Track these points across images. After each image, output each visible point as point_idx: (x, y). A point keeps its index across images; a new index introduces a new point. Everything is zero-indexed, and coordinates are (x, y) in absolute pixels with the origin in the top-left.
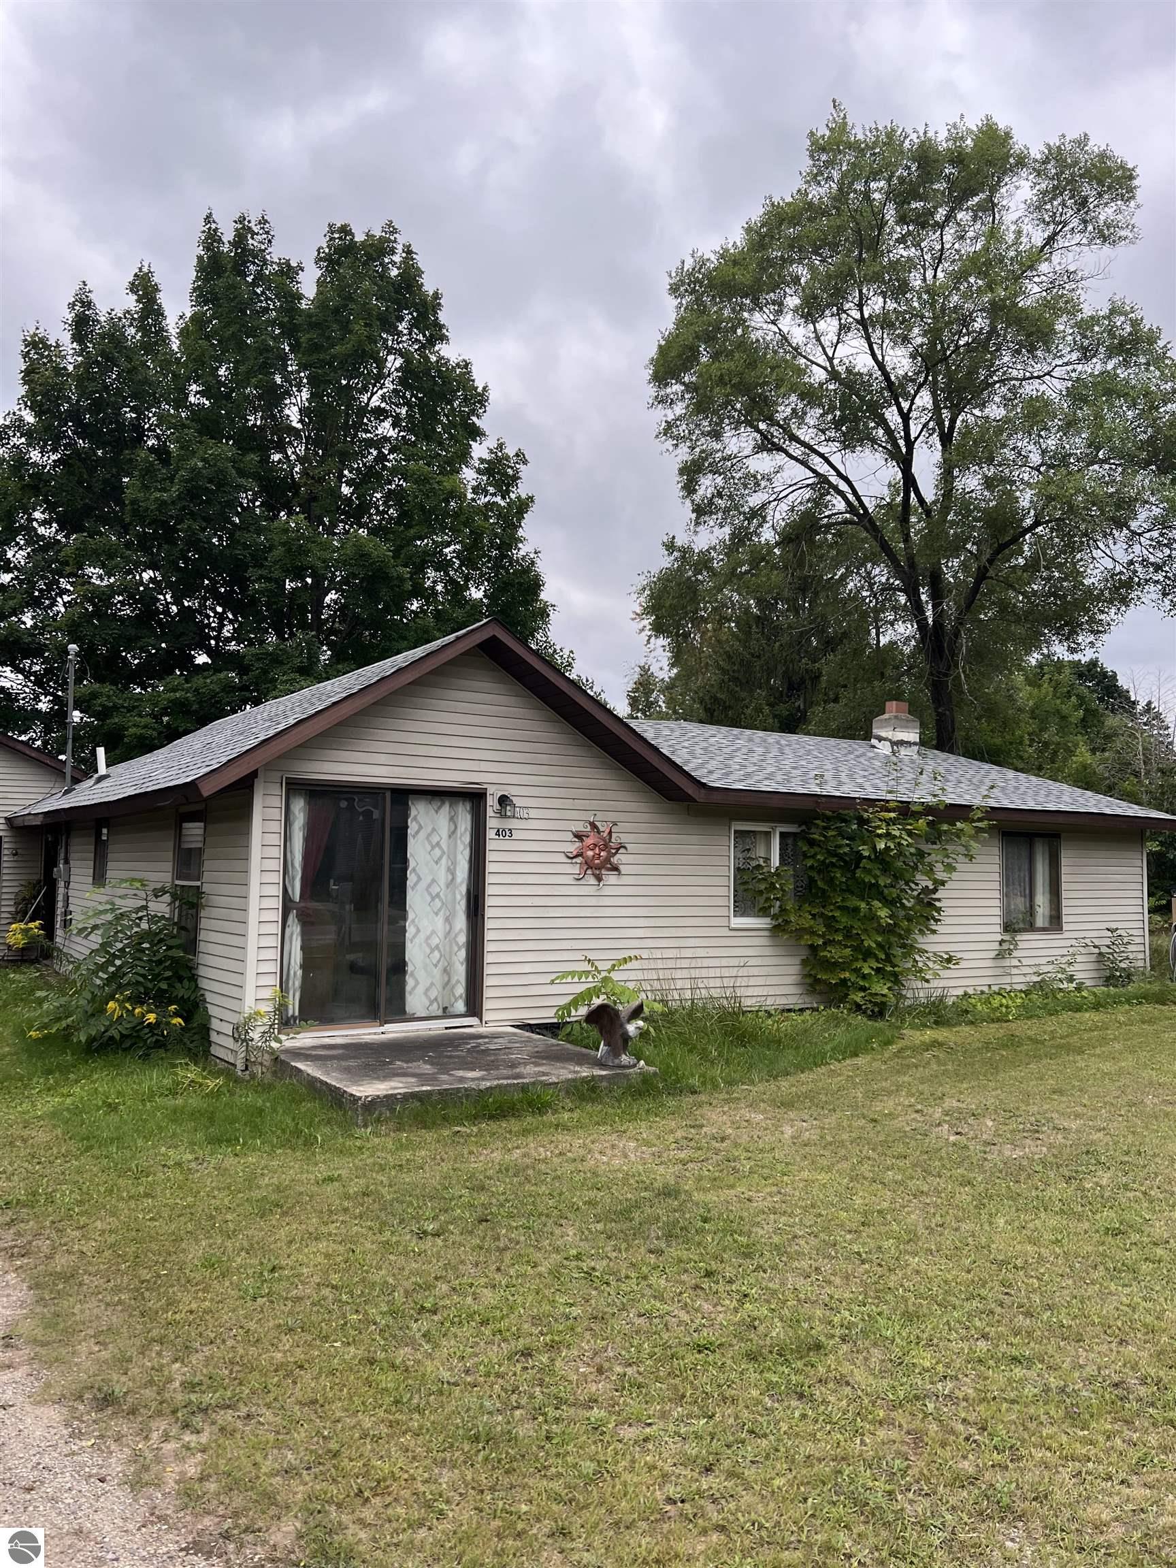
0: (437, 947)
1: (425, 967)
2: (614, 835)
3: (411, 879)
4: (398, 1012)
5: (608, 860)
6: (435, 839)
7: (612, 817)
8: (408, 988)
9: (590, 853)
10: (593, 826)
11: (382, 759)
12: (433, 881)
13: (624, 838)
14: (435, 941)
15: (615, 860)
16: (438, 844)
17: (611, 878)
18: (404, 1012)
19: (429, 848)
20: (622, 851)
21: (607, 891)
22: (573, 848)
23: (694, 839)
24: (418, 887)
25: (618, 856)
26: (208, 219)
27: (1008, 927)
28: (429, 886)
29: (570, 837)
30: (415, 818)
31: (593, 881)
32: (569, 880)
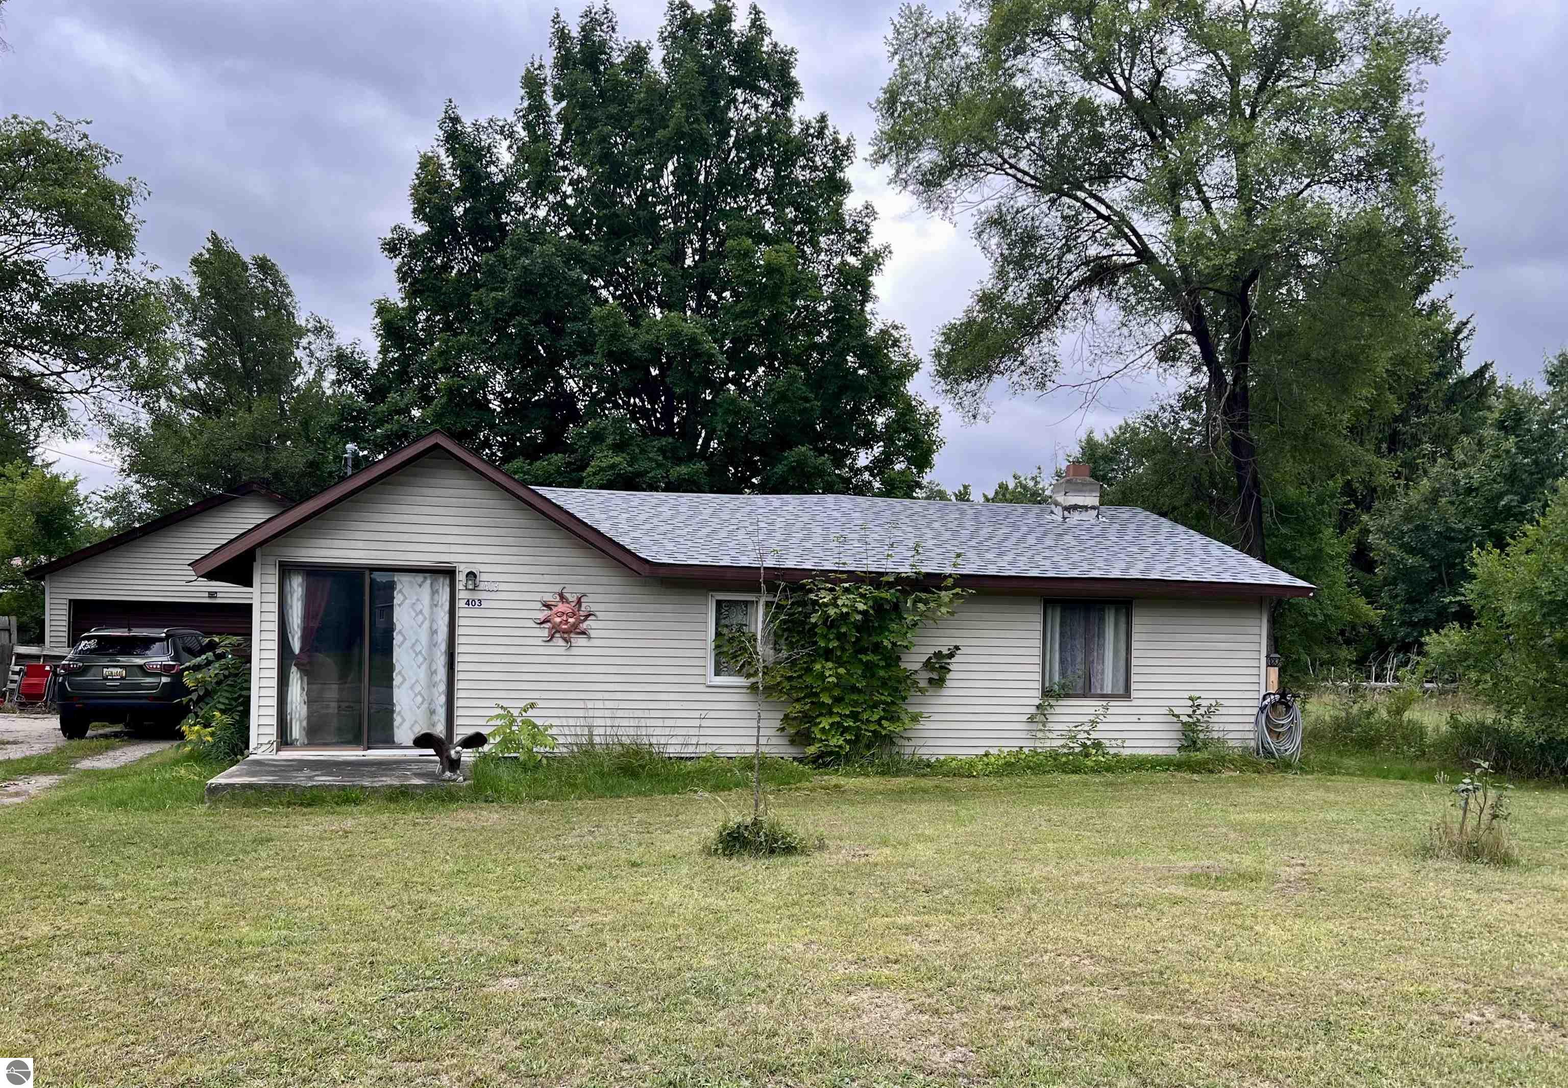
0: (420, 693)
1: (411, 709)
2: (583, 605)
3: (397, 639)
4: (388, 741)
5: (575, 626)
6: (419, 607)
7: (582, 589)
8: (396, 724)
9: (558, 620)
10: (562, 596)
11: (360, 545)
12: (417, 641)
13: (594, 608)
14: (418, 688)
15: (584, 626)
16: (421, 612)
17: (581, 641)
18: (394, 742)
19: (414, 614)
20: (592, 618)
21: (574, 651)
22: (542, 616)
23: (669, 607)
24: (404, 646)
25: (587, 623)
26: (556, 20)
27: (1047, 693)
28: (414, 645)
29: (539, 606)
30: (400, 591)
31: (561, 642)
32: (539, 642)
